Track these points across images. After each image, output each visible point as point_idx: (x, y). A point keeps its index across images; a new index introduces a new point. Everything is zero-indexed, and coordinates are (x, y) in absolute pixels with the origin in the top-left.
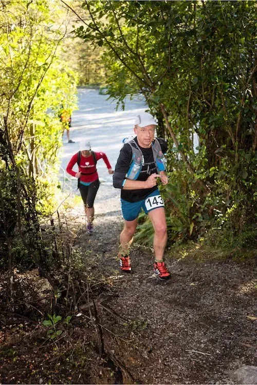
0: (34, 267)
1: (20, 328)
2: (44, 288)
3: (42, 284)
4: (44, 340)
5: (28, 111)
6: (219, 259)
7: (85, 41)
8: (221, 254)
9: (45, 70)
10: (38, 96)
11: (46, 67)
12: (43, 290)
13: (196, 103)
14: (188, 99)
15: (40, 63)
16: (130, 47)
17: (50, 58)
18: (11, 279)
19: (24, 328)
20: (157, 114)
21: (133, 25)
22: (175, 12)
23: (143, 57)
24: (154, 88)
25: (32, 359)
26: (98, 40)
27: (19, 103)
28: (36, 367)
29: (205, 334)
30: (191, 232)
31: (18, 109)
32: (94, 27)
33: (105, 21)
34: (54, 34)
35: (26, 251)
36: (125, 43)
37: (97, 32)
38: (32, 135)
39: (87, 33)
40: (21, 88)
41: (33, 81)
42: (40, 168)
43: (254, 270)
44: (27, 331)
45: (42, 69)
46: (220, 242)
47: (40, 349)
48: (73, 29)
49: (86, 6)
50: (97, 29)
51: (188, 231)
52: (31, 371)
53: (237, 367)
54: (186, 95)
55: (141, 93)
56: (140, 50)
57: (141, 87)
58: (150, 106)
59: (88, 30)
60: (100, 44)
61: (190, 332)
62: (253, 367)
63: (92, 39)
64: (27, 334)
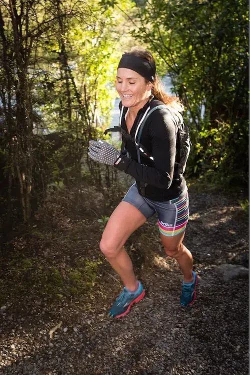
0: (93, 185)
1: (83, 223)
2: (99, 198)
3: (97, 196)
4: (97, 232)
5: (95, 84)
6: (212, 191)
7: (136, 39)
8: (214, 188)
9: (108, 57)
10: (102, 74)
11: (109, 56)
12: (98, 200)
13: (206, 85)
14: (201, 81)
15: (105, 53)
16: (165, 44)
17: (112, 50)
18: (79, 191)
19: (85, 223)
20: (178, 91)
21: (168, 29)
22: (198, 22)
23: (173, 52)
24: (178, 73)
25: (90, 243)
26: (144, 39)
27: (90, 78)
28: (91, 249)
29: (200, 240)
30: (195, 171)
31: (88, 82)
32: (142, 30)
33: (149, 26)
34: (115, 34)
35: (89, 174)
36: (162, 42)
37: (144, 33)
38: (96, 99)
39: (138, 34)
40: (92, 69)
41: (100, 65)
42: (99, 121)
43: (236, 201)
44: (87, 225)
45: (106, 57)
46: (215, 180)
47: (94, 237)
48: (128, 31)
49: (138, 16)
50: (145, 31)
51: (193, 170)
52: (88, 251)
53: (220, 264)
54: (200, 79)
55: (169, 76)
56: (171, 48)
57: (169, 71)
58: (174, 86)
59: (138, 32)
60: (146, 41)
61: (190, 238)
62: (231, 265)
63: (140, 38)
64: (87, 226)
